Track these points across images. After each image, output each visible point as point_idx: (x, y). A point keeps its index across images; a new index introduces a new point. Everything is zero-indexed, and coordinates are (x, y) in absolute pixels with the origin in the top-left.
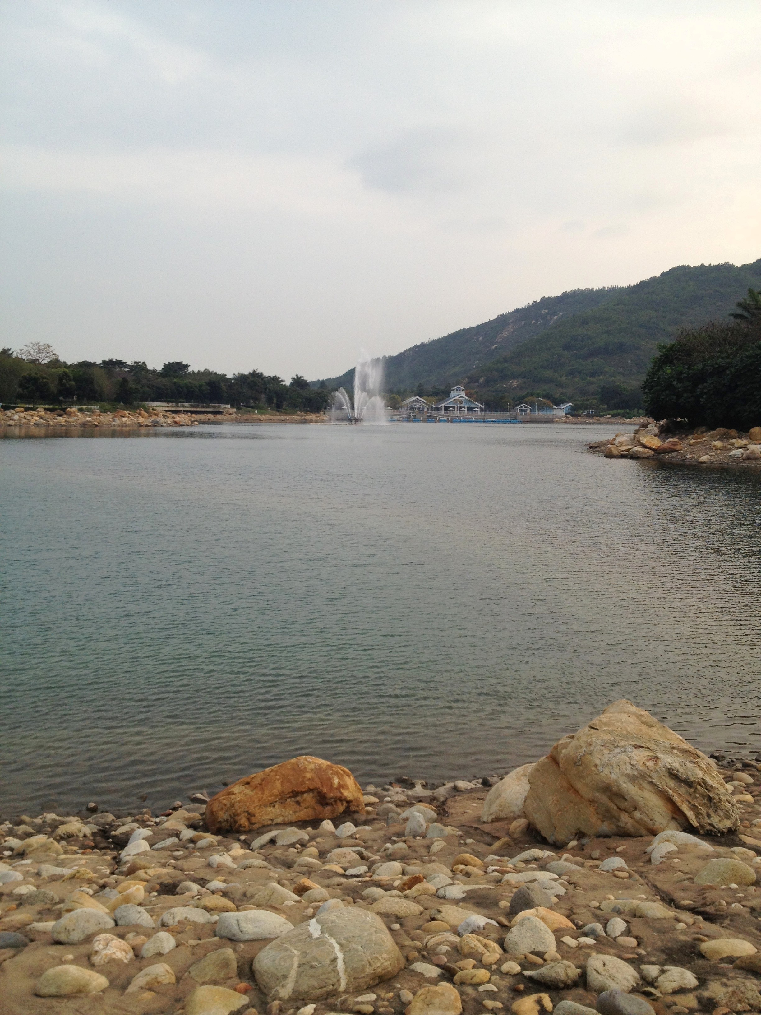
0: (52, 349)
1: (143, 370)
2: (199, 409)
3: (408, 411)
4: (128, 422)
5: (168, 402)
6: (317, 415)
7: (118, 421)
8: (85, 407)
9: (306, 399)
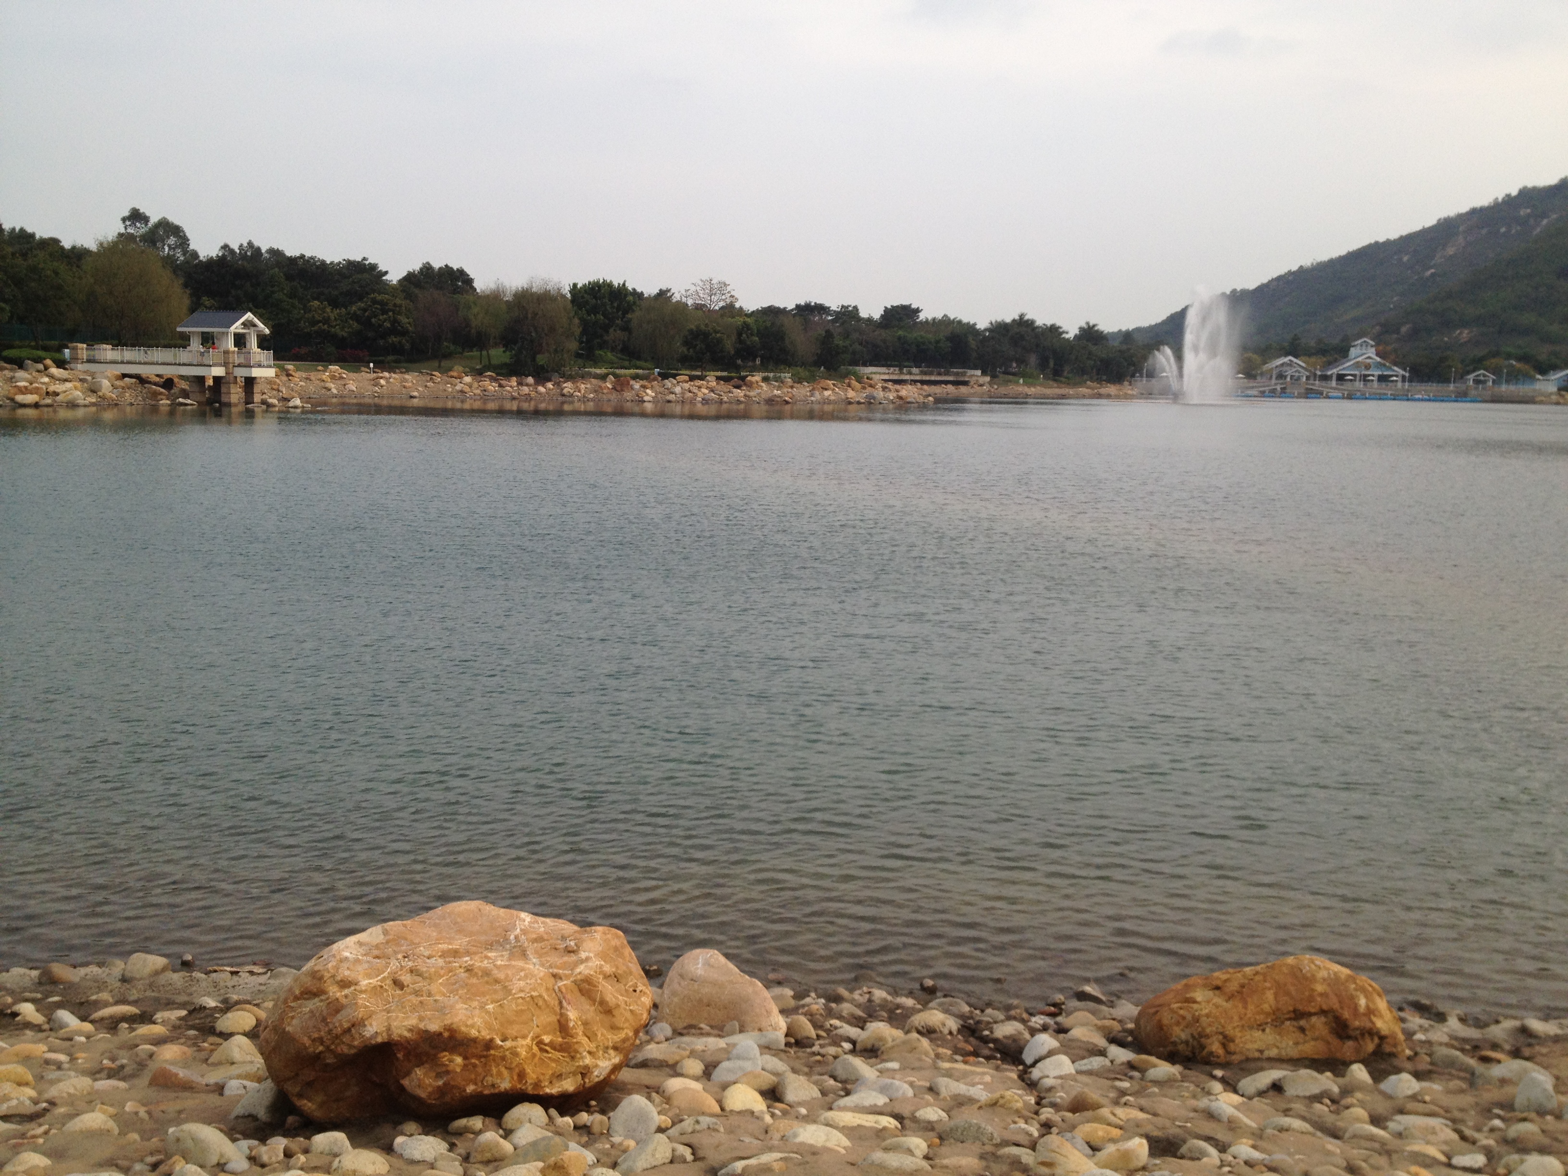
0: (729, 288)
1: (854, 317)
2: (933, 378)
3: (1274, 381)
4: (832, 398)
5: (888, 366)
6: (1118, 387)
7: (817, 396)
8: (771, 375)
9: (1102, 360)
